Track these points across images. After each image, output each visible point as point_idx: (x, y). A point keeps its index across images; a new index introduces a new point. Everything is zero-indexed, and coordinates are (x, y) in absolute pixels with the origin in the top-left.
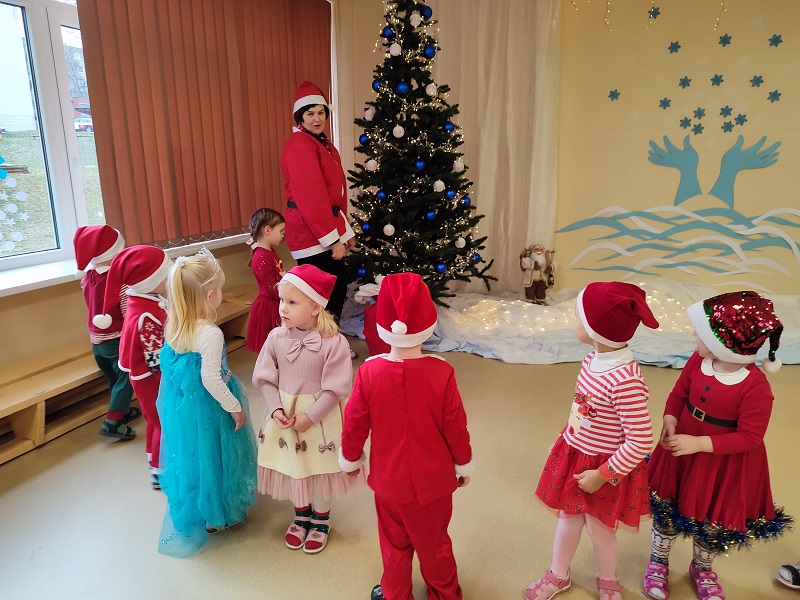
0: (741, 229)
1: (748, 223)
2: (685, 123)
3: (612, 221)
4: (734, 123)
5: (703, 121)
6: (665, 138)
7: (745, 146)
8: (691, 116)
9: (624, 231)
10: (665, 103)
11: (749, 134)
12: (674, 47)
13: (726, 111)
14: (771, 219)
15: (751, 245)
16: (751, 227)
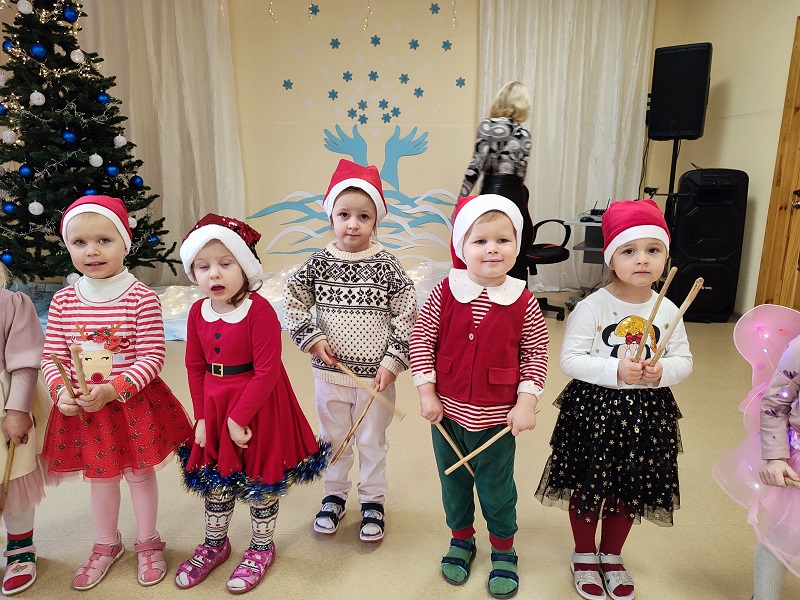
0: (407, 209)
1: (411, 202)
2: (352, 113)
3: (300, 205)
4: (391, 114)
5: (366, 112)
6: (337, 126)
7: (401, 137)
8: (356, 108)
9: (312, 215)
10: (333, 95)
11: (404, 124)
12: (335, 44)
13: (383, 104)
14: (428, 199)
15: (417, 223)
16: (415, 206)
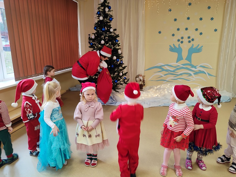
0: (193, 69)
1: (195, 67)
2: (179, 40)
3: (160, 67)
4: (191, 40)
5: (183, 40)
6: (174, 44)
7: (194, 47)
8: (180, 39)
9: (163, 70)
10: (173, 35)
11: (195, 44)
12: (175, 20)
13: (189, 37)
14: (201, 66)
15: (196, 73)
16: (196, 68)
